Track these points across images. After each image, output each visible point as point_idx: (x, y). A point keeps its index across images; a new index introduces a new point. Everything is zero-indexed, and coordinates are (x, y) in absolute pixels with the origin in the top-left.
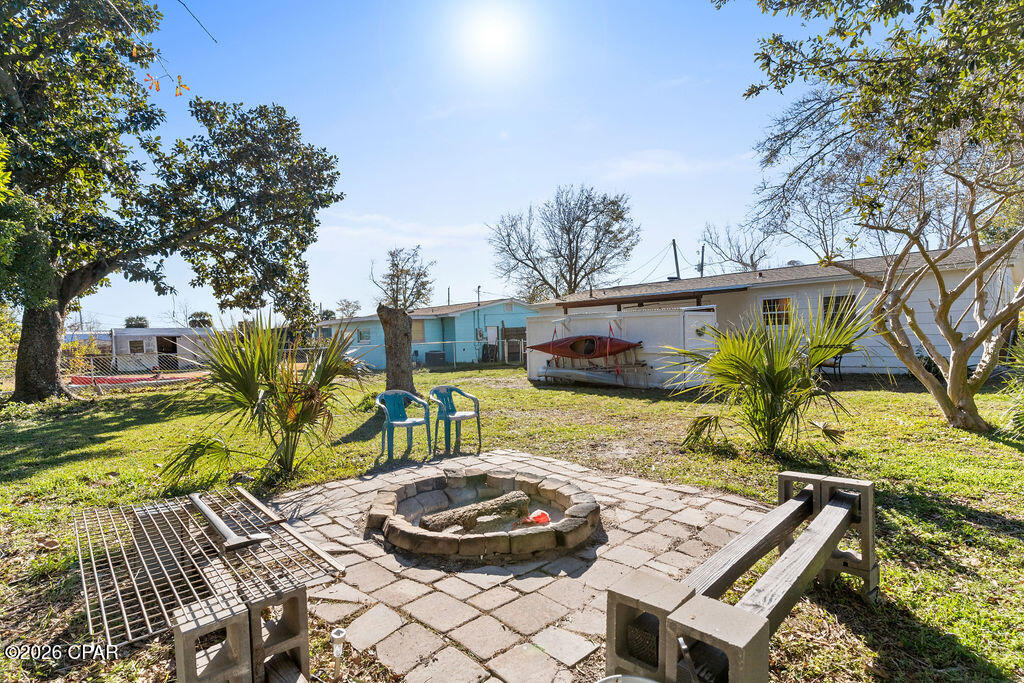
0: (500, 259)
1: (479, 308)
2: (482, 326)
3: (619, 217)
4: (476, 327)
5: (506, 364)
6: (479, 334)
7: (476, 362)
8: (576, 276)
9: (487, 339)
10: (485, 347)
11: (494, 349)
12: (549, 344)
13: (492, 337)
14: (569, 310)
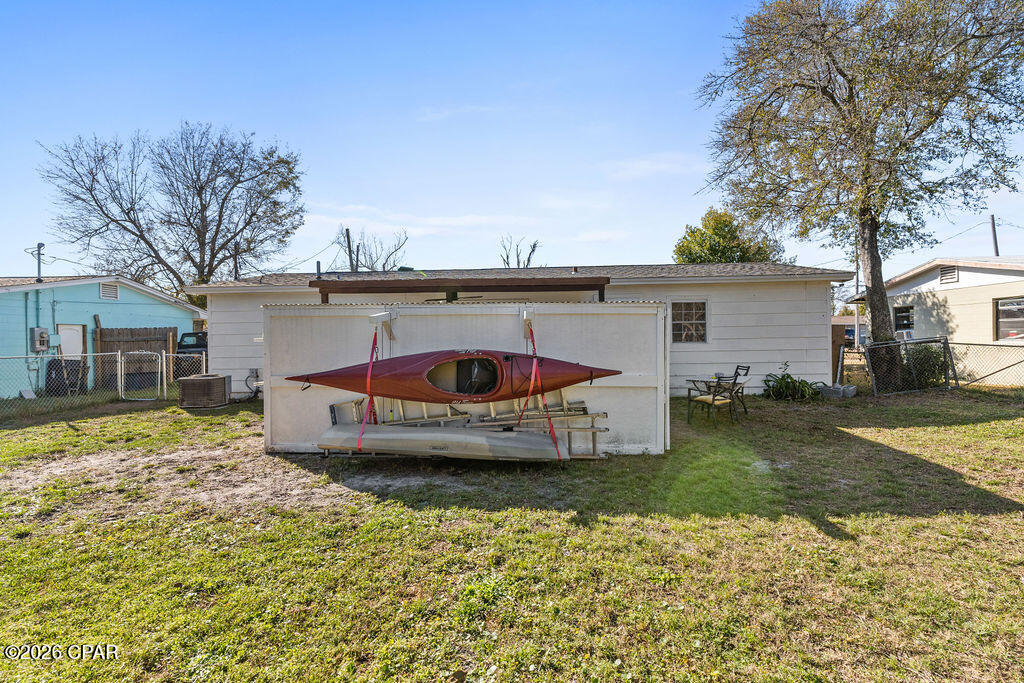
0: (69, 211)
1: (39, 287)
2: (46, 323)
3: (285, 184)
4: (32, 324)
5: (117, 400)
6: (37, 340)
7: (30, 395)
8: (213, 256)
9: (58, 348)
10: (54, 365)
11: (77, 367)
12: (364, 367)
13: (71, 347)
14: (333, 298)
